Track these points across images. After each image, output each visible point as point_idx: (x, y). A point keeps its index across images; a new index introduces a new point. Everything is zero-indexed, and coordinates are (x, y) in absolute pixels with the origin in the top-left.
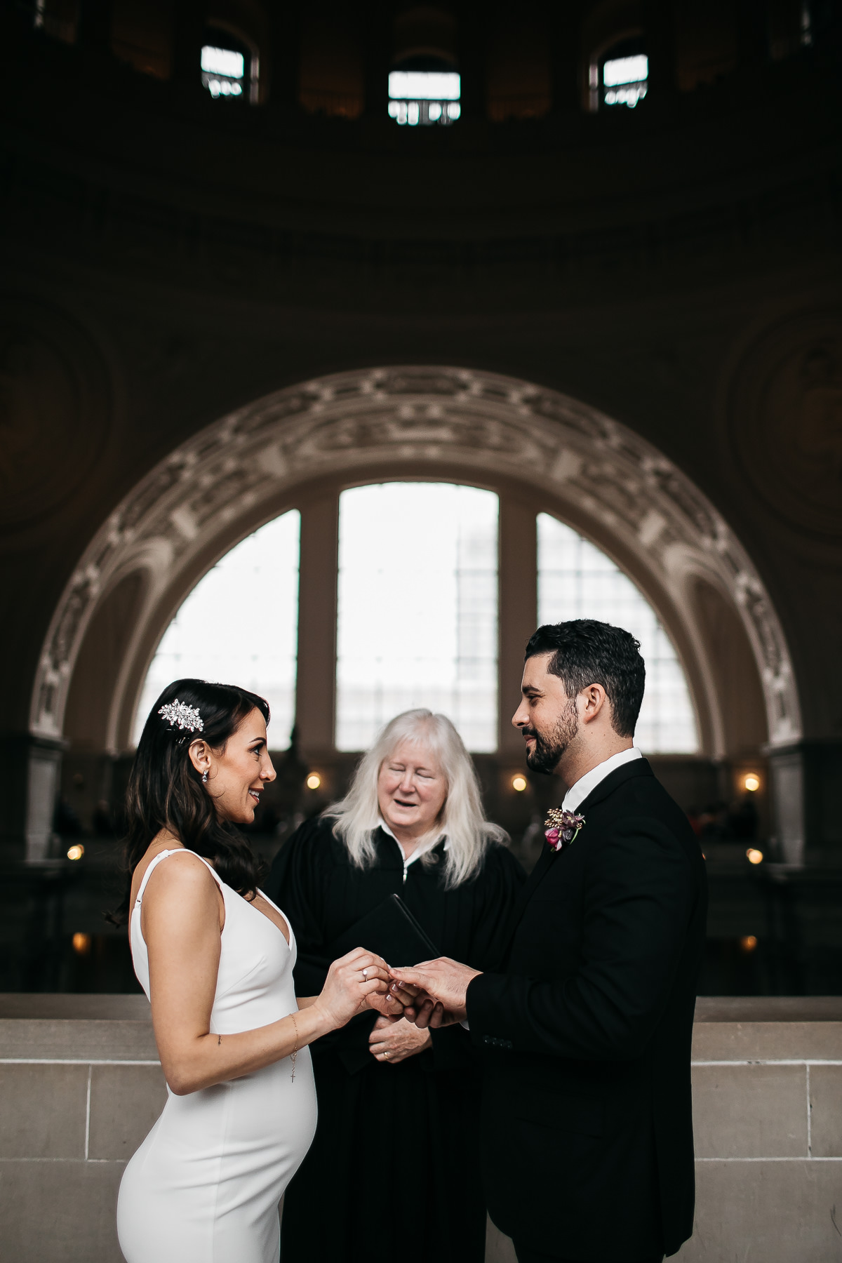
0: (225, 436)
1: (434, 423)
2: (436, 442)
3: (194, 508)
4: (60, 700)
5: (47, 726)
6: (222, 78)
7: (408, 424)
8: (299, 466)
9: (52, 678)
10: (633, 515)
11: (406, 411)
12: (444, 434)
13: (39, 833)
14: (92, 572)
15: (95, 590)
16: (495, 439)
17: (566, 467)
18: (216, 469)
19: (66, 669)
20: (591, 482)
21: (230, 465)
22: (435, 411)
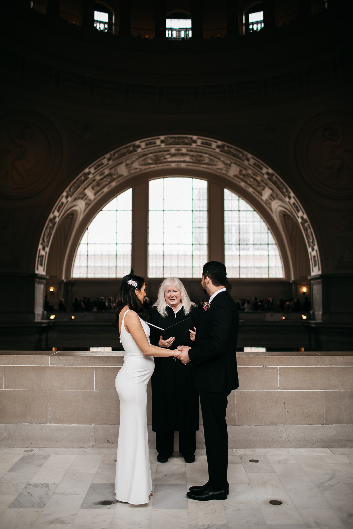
0: (105, 161)
1: (183, 155)
2: (184, 162)
3: (93, 188)
4: (45, 261)
5: (41, 271)
6: (100, 22)
7: (174, 155)
8: (132, 171)
9: (42, 253)
10: (259, 189)
11: (173, 151)
12: (187, 159)
13: (39, 310)
14: (56, 214)
15: (57, 220)
16: (207, 161)
17: (234, 171)
18: (102, 174)
19: (47, 249)
20: (243, 177)
21: (107, 172)
22: (184, 151)
